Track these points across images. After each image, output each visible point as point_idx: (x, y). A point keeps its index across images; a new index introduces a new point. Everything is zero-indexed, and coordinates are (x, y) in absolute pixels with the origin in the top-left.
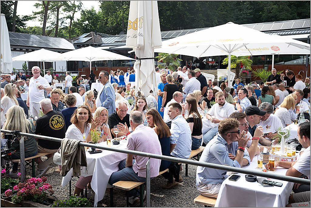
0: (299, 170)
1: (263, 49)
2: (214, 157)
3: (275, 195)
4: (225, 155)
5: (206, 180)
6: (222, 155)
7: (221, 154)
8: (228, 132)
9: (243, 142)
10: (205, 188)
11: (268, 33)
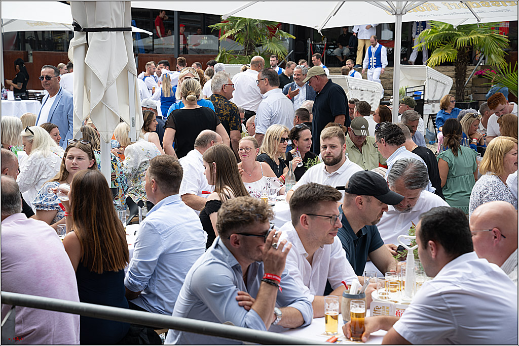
6: (218, 296)
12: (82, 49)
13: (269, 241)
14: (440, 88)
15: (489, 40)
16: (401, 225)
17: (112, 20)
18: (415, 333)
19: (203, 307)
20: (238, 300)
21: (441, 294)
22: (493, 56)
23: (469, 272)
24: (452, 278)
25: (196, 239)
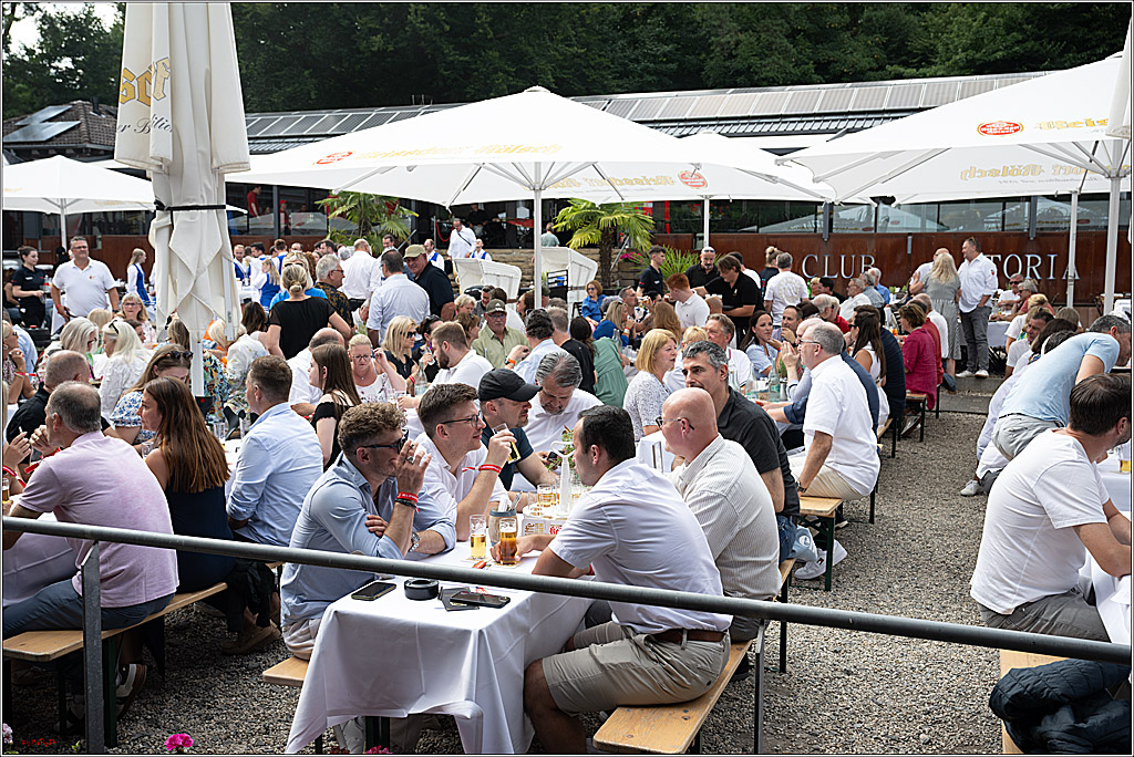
0: (562, 551)
1: (658, 181)
2: (326, 531)
3: (467, 633)
4: (353, 523)
5: (305, 606)
6: (344, 521)
7: (345, 518)
8: (360, 443)
9: (409, 479)
10: (301, 634)
11: (711, 125)
12: (167, 230)
13: (403, 454)
14: (584, 273)
15: (634, 221)
16: (552, 429)
17: (202, 196)
18: (572, 551)
19: (327, 535)
20: (367, 526)
21: (600, 506)
22: (638, 238)
23: (630, 479)
24: (612, 487)
25: (311, 454)
